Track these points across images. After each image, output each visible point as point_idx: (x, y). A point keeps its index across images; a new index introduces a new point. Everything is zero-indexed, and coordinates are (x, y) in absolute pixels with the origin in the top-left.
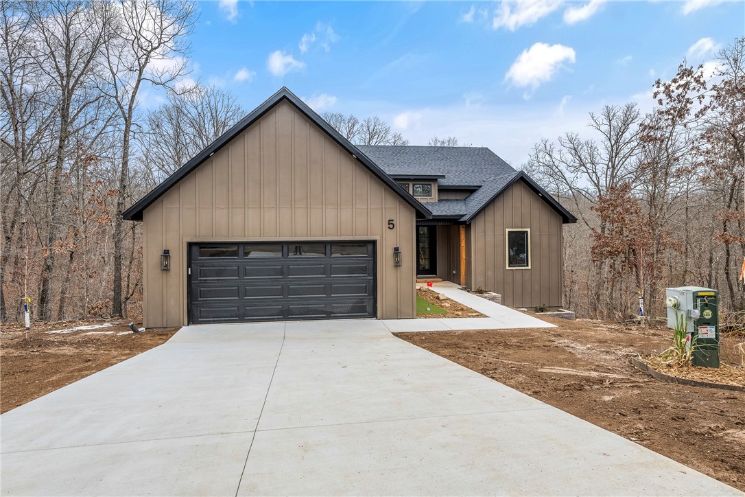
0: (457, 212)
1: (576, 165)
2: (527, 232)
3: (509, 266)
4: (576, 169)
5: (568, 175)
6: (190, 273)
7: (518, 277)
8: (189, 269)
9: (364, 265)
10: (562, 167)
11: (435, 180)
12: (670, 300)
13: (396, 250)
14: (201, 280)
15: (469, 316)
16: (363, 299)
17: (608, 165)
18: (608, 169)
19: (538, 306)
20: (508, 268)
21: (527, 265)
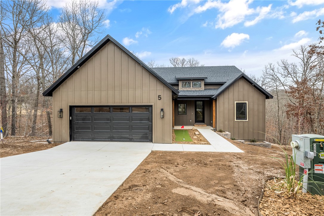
0: (211, 94)
1: (286, 74)
2: (246, 103)
3: (236, 119)
4: (286, 76)
5: (282, 79)
6: (71, 119)
7: (241, 125)
8: (71, 117)
9: (148, 117)
10: (279, 75)
11: (203, 80)
12: (293, 143)
13: (162, 110)
14: (76, 122)
15: (201, 144)
16: (147, 133)
17: (303, 74)
18: (303, 75)
19: (252, 139)
20: (236, 120)
21: (246, 119)
